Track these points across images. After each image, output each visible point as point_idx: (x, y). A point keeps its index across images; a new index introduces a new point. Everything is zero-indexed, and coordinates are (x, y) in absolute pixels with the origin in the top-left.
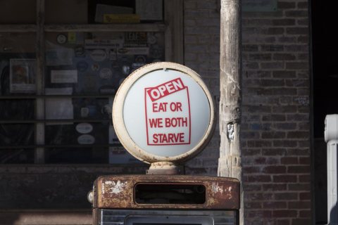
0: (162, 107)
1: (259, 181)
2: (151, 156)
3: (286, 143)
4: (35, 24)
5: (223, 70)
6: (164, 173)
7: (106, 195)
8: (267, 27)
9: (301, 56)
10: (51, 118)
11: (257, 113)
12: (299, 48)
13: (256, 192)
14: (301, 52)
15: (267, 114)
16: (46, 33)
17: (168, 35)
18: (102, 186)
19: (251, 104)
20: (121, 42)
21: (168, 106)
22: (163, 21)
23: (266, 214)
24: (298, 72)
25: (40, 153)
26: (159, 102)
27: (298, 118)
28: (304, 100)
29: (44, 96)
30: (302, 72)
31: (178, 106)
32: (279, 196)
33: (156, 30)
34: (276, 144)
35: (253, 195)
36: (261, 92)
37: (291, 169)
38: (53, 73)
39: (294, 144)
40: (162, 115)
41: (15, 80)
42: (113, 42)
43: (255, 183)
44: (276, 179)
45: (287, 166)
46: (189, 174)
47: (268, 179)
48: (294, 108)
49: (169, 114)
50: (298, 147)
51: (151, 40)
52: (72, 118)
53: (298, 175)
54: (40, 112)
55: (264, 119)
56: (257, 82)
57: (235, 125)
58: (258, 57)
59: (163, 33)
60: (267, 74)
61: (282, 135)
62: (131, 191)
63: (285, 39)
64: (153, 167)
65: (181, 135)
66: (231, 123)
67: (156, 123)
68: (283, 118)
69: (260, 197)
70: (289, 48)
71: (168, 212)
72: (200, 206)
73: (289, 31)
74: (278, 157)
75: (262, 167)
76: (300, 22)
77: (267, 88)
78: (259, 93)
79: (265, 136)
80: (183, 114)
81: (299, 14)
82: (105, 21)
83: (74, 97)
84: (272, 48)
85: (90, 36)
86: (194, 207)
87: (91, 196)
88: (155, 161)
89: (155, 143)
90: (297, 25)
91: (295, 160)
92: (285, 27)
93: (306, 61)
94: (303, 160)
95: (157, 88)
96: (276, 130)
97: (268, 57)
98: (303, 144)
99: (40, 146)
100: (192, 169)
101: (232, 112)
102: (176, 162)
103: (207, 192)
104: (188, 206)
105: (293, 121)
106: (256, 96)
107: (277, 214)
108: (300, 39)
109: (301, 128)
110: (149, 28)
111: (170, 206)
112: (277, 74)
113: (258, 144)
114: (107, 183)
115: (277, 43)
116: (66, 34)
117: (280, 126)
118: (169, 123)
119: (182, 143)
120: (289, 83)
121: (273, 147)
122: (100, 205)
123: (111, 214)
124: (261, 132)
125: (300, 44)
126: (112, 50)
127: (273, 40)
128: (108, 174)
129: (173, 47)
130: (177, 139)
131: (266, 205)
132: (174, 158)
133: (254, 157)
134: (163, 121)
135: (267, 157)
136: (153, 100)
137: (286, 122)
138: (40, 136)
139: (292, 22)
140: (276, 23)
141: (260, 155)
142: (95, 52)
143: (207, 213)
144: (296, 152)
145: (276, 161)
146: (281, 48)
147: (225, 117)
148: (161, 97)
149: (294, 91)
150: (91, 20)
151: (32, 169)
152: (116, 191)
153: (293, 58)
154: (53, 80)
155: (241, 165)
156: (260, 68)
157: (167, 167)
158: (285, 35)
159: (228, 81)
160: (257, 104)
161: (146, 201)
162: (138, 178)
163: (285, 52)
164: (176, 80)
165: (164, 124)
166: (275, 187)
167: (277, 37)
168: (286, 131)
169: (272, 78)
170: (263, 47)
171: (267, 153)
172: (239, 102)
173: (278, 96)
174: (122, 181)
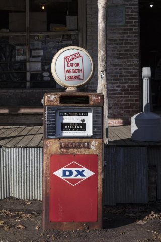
0: (72, 65)
1: (118, 94)
2: (67, 85)
3: (129, 79)
4: (25, 32)
5: (99, 49)
6: (73, 92)
7: (48, 101)
8: (121, 31)
9: (136, 44)
10: (32, 70)
11: (117, 67)
12: (135, 40)
13: (116, 99)
14: (135, 42)
15: (121, 67)
16: (30, 36)
17: (80, 36)
18: (46, 97)
19: (115, 63)
20: (61, 39)
21: (74, 64)
22: (78, 30)
23: (121, 108)
24: (134, 50)
25: (28, 84)
26: (70, 63)
27: (134, 69)
28: (137, 61)
29: (29, 61)
30: (136, 50)
31: (78, 64)
32: (126, 101)
33: (75, 34)
34: (125, 79)
35: (115, 100)
36: (118, 58)
37: (131, 90)
38: (33, 52)
39: (132, 79)
40: (71, 68)
41: (18, 55)
42: (57, 39)
43: (116, 96)
44: (125, 94)
45: (130, 88)
46: (89, 92)
47: (122, 94)
48: (132, 65)
49: (74, 68)
50: (134, 81)
51: (73, 38)
52: (41, 70)
53: (134, 92)
54: (28, 68)
55: (120, 69)
56: (117, 54)
57: (104, 72)
58: (117, 44)
59: (78, 35)
60: (121, 51)
61: (127, 76)
62: (58, 99)
63: (128, 37)
64: (68, 89)
65: (79, 76)
66: (102, 71)
67: (69, 71)
68: (128, 69)
69: (118, 101)
70: (130, 40)
71: (74, 108)
72: (87, 105)
73: (131, 33)
74: (126, 85)
75: (119, 89)
76: (135, 29)
77: (121, 57)
78: (118, 59)
79: (120, 76)
80: (80, 67)
81: (135, 26)
82: (54, 30)
83: (41, 61)
84: (123, 40)
85: (48, 36)
86: (84, 105)
87: (42, 101)
88: (69, 87)
89: (69, 79)
90: (134, 31)
91: (133, 86)
92: (129, 31)
93: (138, 45)
94: (136, 86)
95: (69, 57)
96: (125, 74)
97: (122, 44)
98: (136, 79)
99: (28, 81)
100: (90, 90)
101: (103, 66)
102: (77, 87)
103: (90, 99)
104: (82, 105)
105: (132, 70)
106: (117, 60)
107: (125, 108)
108: (135, 36)
109: (135, 73)
110: (72, 33)
111: (75, 105)
112: (125, 51)
113: (118, 80)
114: (49, 96)
115: (125, 38)
116: (38, 36)
117: (126, 72)
118: (74, 71)
119: (80, 79)
120: (130, 54)
121: (124, 81)
122: (46, 105)
123: (50, 108)
124: (118, 75)
125: (135, 38)
126: (57, 42)
127: (124, 37)
128: (49, 92)
129: (82, 40)
130: (78, 78)
131: (121, 104)
132: (77, 85)
133: (116, 85)
134: (72, 70)
135: (121, 85)
136: (68, 62)
137: (129, 70)
138: (28, 77)
139: (132, 29)
140: (125, 30)
141: (118, 84)
142: (50, 43)
143: (90, 108)
144: (133, 83)
145: (125, 87)
146: (127, 40)
147: (100, 68)
148: (71, 60)
149: (132, 58)
150: (48, 30)
151: (25, 90)
152: (52, 99)
153: (132, 44)
154: (33, 55)
155: (107, 88)
156: (118, 48)
157: (74, 89)
158: (129, 34)
159: (101, 54)
160: (117, 63)
161: (65, 103)
162: (61, 94)
163: (129, 42)
164: (77, 54)
165: (72, 72)
166: (124, 97)
167: (125, 35)
168: (129, 74)
169: (123, 52)
170: (120, 40)
171: (121, 84)
172: (106, 62)
173: (126, 60)
174: (54, 95)
